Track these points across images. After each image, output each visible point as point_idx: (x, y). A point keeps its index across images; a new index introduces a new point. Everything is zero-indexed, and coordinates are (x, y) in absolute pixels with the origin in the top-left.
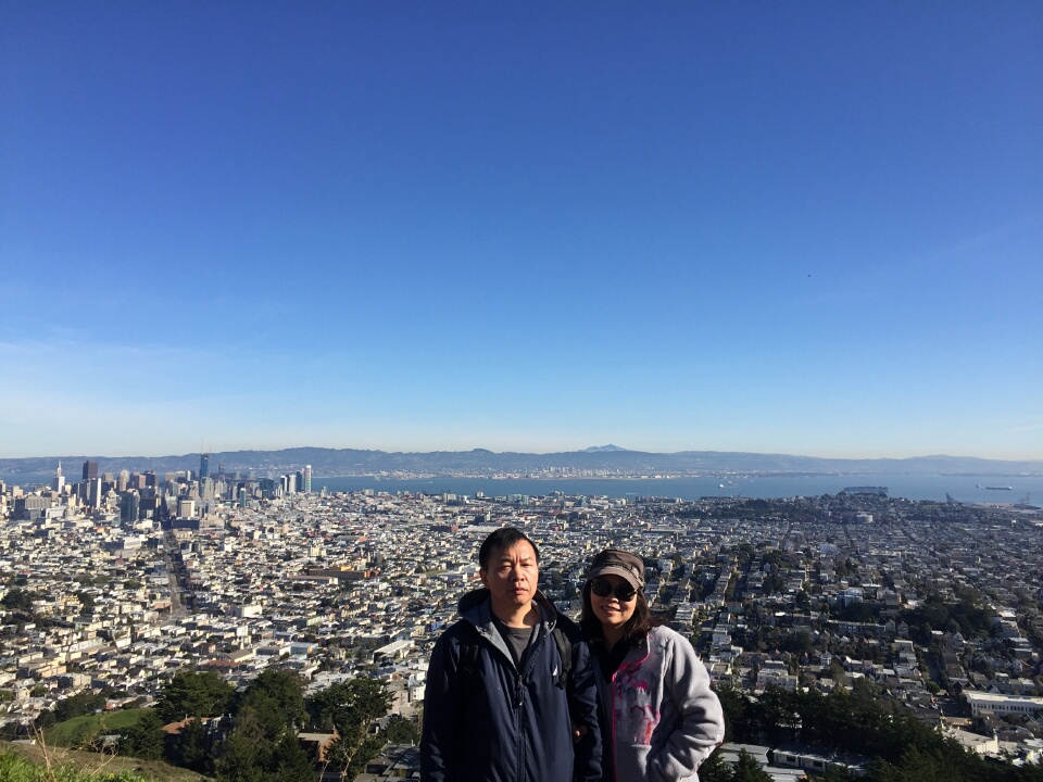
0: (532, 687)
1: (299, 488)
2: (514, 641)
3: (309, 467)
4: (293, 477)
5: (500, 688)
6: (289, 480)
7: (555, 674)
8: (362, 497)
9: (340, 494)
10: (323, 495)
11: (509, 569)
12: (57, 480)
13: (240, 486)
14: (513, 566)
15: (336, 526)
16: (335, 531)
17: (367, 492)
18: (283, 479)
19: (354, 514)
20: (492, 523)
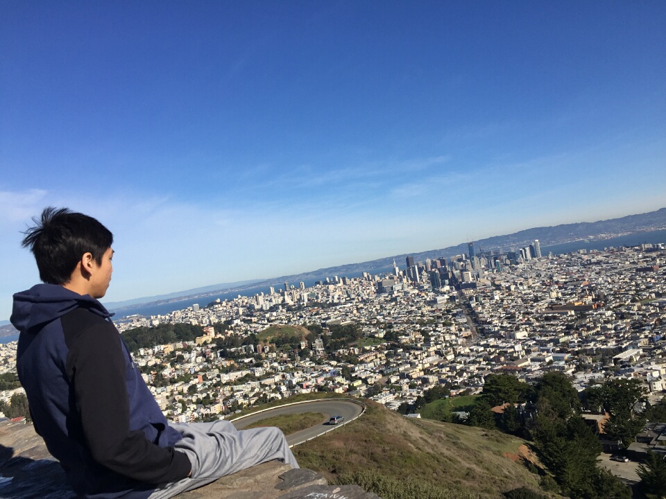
1: (533, 255)
3: (537, 240)
4: (527, 249)
6: (525, 251)
8: (579, 255)
9: (562, 255)
10: (550, 257)
13: (495, 259)
15: (565, 277)
16: (564, 280)
17: (581, 251)
18: (521, 251)
19: (575, 267)
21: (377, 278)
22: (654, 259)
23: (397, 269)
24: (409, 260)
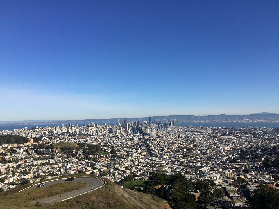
1: (173, 126)
3: (176, 120)
4: (172, 123)
8: (190, 128)
9: (184, 127)
10: (180, 127)
12: (118, 124)
13: (159, 125)
15: (184, 135)
16: (184, 137)
17: (191, 126)
18: (169, 123)
19: (188, 132)
20: (228, 135)
21: (110, 126)
22: (217, 133)
24: (125, 121)
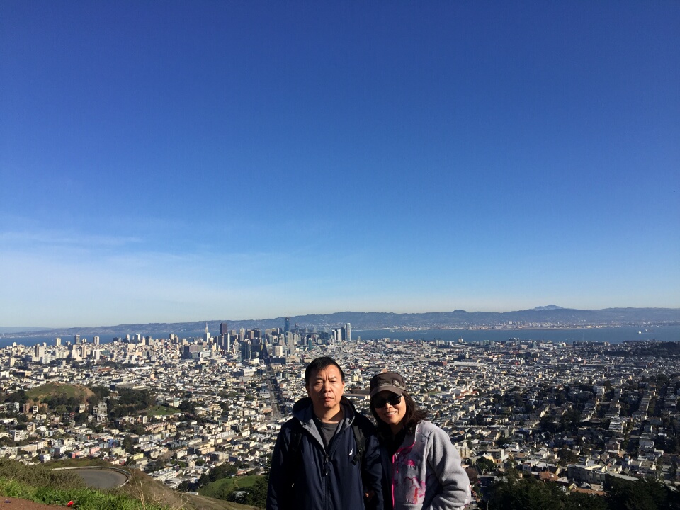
0: (335, 463)
1: (343, 338)
2: (325, 431)
3: (349, 324)
4: (340, 331)
5: (313, 463)
6: (337, 333)
7: (350, 454)
8: (384, 343)
9: (369, 341)
10: (358, 342)
11: (321, 385)
12: (206, 335)
13: (309, 337)
14: (324, 382)
15: (368, 362)
16: (367, 365)
17: (386, 340)
18: (334, 332)
19: (378, 354)
20: (470, 360)
21: (185, 342)
22: (444, 355)
23: (208, 335)
24: (223, 327)
